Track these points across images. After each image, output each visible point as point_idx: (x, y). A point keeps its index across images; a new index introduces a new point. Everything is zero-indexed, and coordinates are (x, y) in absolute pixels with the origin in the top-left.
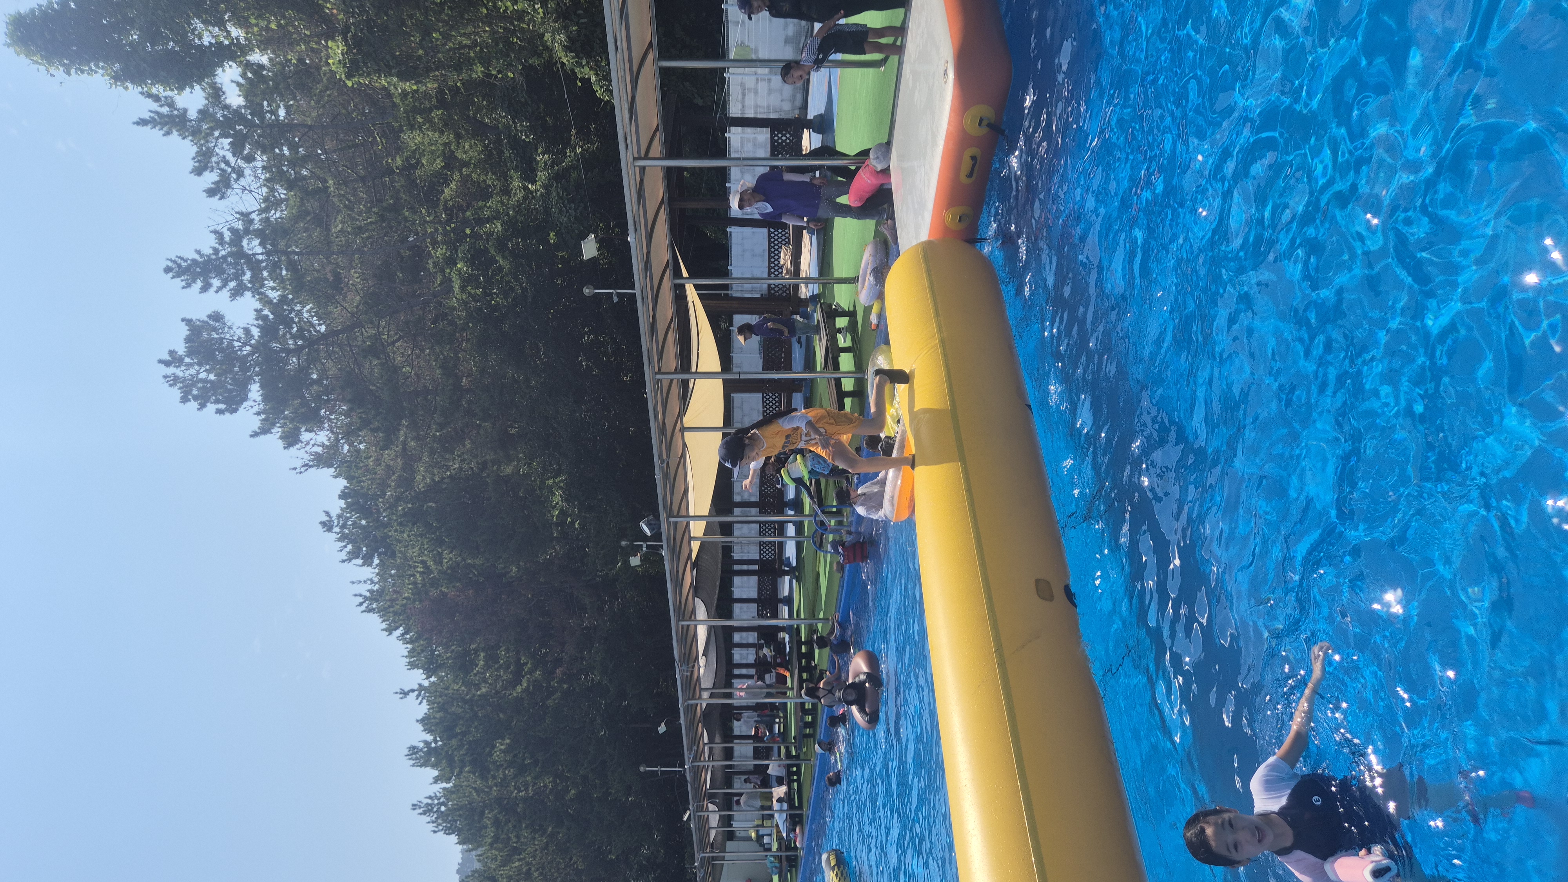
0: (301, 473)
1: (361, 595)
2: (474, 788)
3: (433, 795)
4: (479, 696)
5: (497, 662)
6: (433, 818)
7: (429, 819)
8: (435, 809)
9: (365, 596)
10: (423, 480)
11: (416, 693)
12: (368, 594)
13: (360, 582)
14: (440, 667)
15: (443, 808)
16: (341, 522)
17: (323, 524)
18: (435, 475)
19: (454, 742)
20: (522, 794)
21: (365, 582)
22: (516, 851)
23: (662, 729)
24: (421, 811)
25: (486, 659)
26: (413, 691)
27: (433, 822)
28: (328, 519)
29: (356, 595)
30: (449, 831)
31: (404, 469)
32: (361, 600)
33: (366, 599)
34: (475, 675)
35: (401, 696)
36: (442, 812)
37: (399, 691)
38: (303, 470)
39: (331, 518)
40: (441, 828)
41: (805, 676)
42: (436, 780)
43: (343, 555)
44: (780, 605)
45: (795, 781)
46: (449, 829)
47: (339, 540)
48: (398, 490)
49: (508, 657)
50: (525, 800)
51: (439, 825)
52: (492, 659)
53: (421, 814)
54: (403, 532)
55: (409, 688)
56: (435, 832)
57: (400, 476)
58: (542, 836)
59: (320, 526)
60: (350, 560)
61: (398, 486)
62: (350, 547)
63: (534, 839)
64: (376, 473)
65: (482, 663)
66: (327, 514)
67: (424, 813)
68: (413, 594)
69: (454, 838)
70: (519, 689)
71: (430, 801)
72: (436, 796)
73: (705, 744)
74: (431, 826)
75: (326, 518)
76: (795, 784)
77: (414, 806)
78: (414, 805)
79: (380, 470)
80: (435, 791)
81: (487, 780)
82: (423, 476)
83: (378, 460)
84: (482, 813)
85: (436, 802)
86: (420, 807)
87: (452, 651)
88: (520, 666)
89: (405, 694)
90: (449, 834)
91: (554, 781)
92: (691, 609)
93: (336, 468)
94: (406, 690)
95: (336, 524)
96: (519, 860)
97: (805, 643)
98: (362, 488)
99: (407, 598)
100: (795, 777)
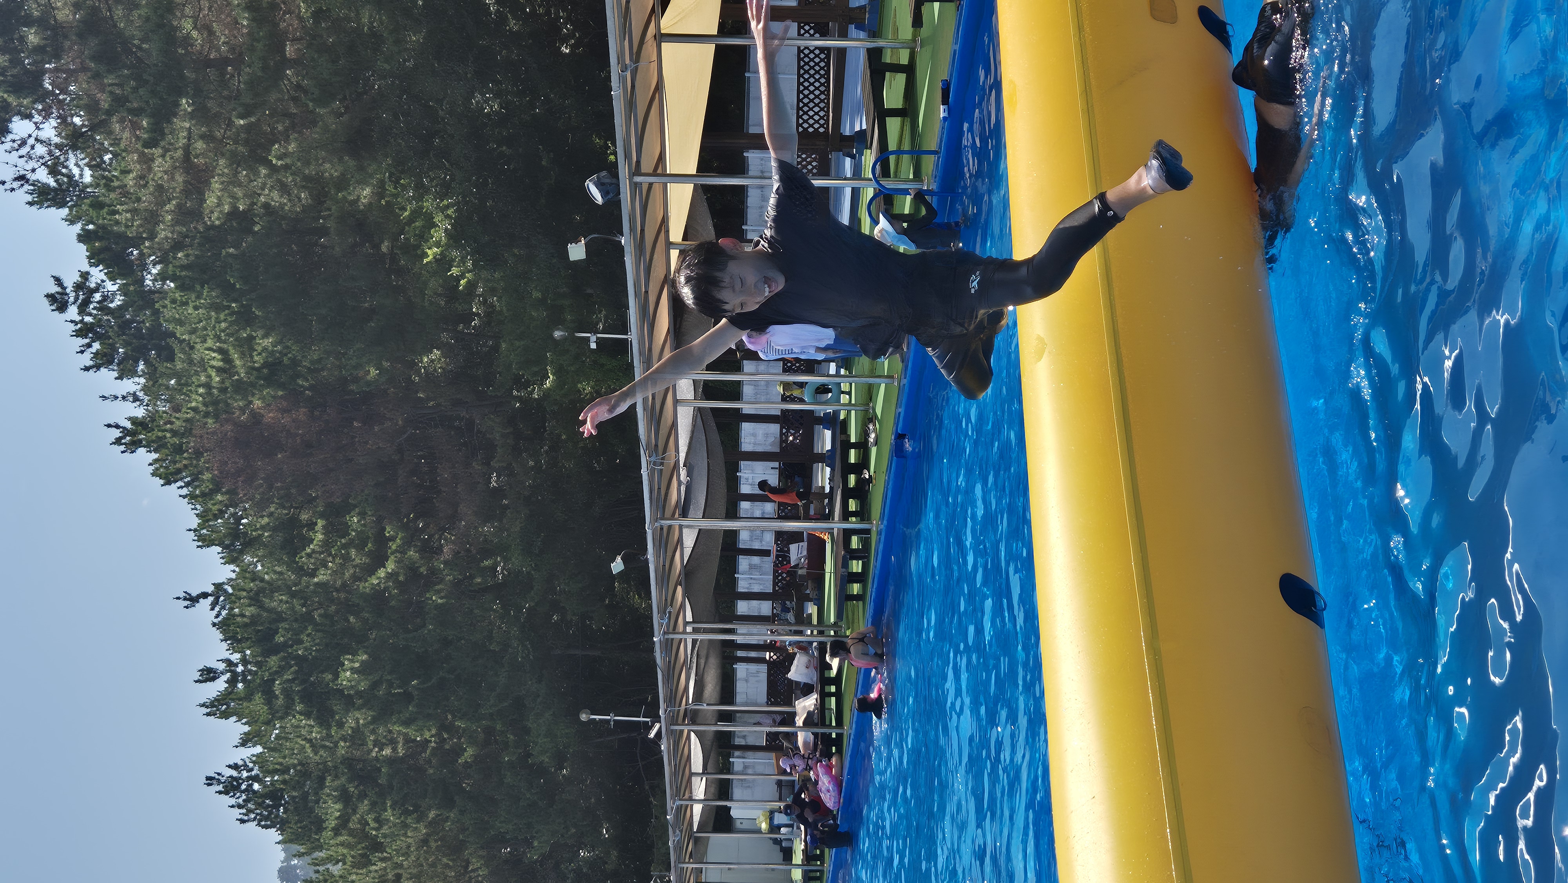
0: (13, 190)
1: (117, 426)
2: (310, 741)
3: (240, 763)
4: (317, 584)
5: (345, 534)
6: (240, 801)
7: (233, 801)
8: (243, 787)
9: (124, 428)
10: (218, 205)
11: (211, 599)
12: (128, 425)
13: (116, 398)
14: (250, 543)
15: (256, 786)
16: (81, 297)
17: (51, 297)
18: (238, 199)
19: (273, 661)
20: (387, 752)
21: (124, 398)
22: (377, 846)
23: (617, 566)
24: (220, 788)
25: (327, 530)
26: (205, 595)
27: (240, 806)
28: (59, 289)
29: (109, 426)
30: (267, 821)
31: (187, 192)
32: (117, 433)
33: (126, 432)
34: (309, 556)
35: (187, 603)
36: (254, 792)
37: (182, 595)
38: (16, 184)
39: (64, 288)
40: (252, 816)
41: (852, 505)
42: (245, 741)
43: (87, 359)
44: (818, 428)
45: (832, 694)
46: (266, 818)
47: (79, 334)
48: (177, 228)
49: (364, 525)
50: (391, 761)
51: (250, 811)
52: (337, 529)
53: (220, 792)
54: (186, 304)
55: (199, 592)
56: (242, 821)
57: (179, 206)
58: (418, 822)
59: (46, 302)
60: (97, 367)
61: (176, 222)
62: (96, 346)
63: (405, 826)
64: (138, 200)
65: (320, 536)
66: (58, 281)
67: (226, 792)
68: (205, 404)
69: (274, 835)
70: (382, 573)
71: (234, 773)
72: (245, 765)
73: (686, 623)
74: (237, 813)
75: (54, 289)
76: (833, 699)
77: (210, 781)
78: (208, 778)
79: (146, 197)
80: (244, 757)
81: (329, 727)
82: (219, 198)
83: (142, 177)
84: (321, 780)
85: (245, 774)
86: (219, 782)
87: (271, 515)
88: (382, 541)
89: (193, 600)
90: (266, 827)
91: (438, 735)
92: (670, 422)
93: (71, 208)
94: (194, 594)
95: (72, 299)
96: (383, 860)
97: (854, 446)
98: (117, 223)
99: (195, 409)
100: (833, 689)
